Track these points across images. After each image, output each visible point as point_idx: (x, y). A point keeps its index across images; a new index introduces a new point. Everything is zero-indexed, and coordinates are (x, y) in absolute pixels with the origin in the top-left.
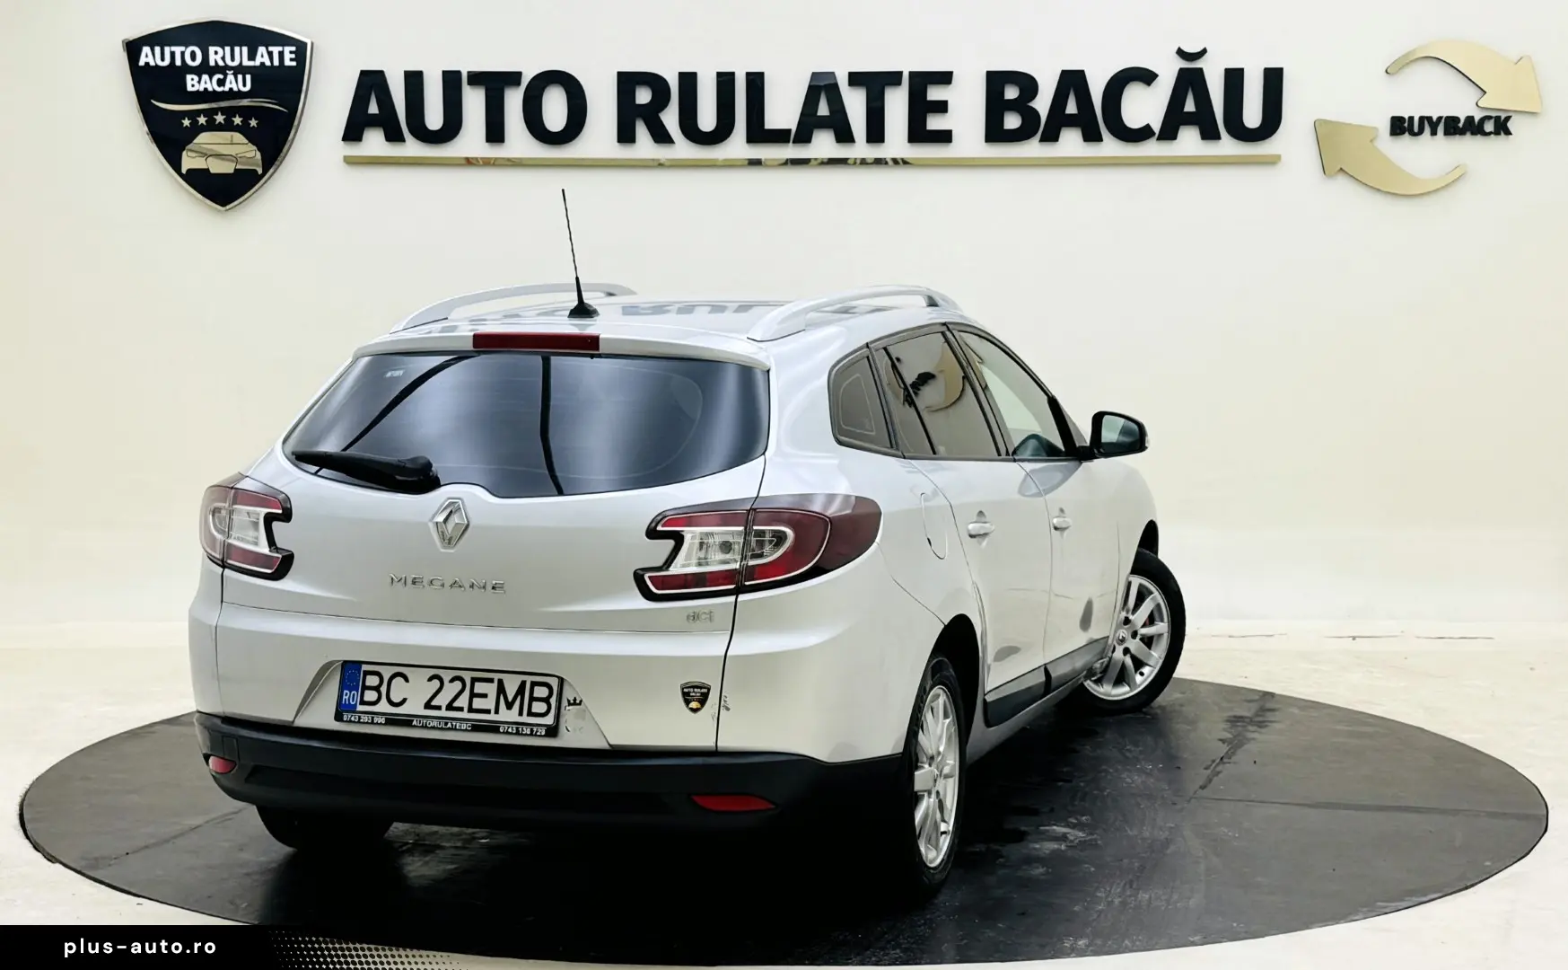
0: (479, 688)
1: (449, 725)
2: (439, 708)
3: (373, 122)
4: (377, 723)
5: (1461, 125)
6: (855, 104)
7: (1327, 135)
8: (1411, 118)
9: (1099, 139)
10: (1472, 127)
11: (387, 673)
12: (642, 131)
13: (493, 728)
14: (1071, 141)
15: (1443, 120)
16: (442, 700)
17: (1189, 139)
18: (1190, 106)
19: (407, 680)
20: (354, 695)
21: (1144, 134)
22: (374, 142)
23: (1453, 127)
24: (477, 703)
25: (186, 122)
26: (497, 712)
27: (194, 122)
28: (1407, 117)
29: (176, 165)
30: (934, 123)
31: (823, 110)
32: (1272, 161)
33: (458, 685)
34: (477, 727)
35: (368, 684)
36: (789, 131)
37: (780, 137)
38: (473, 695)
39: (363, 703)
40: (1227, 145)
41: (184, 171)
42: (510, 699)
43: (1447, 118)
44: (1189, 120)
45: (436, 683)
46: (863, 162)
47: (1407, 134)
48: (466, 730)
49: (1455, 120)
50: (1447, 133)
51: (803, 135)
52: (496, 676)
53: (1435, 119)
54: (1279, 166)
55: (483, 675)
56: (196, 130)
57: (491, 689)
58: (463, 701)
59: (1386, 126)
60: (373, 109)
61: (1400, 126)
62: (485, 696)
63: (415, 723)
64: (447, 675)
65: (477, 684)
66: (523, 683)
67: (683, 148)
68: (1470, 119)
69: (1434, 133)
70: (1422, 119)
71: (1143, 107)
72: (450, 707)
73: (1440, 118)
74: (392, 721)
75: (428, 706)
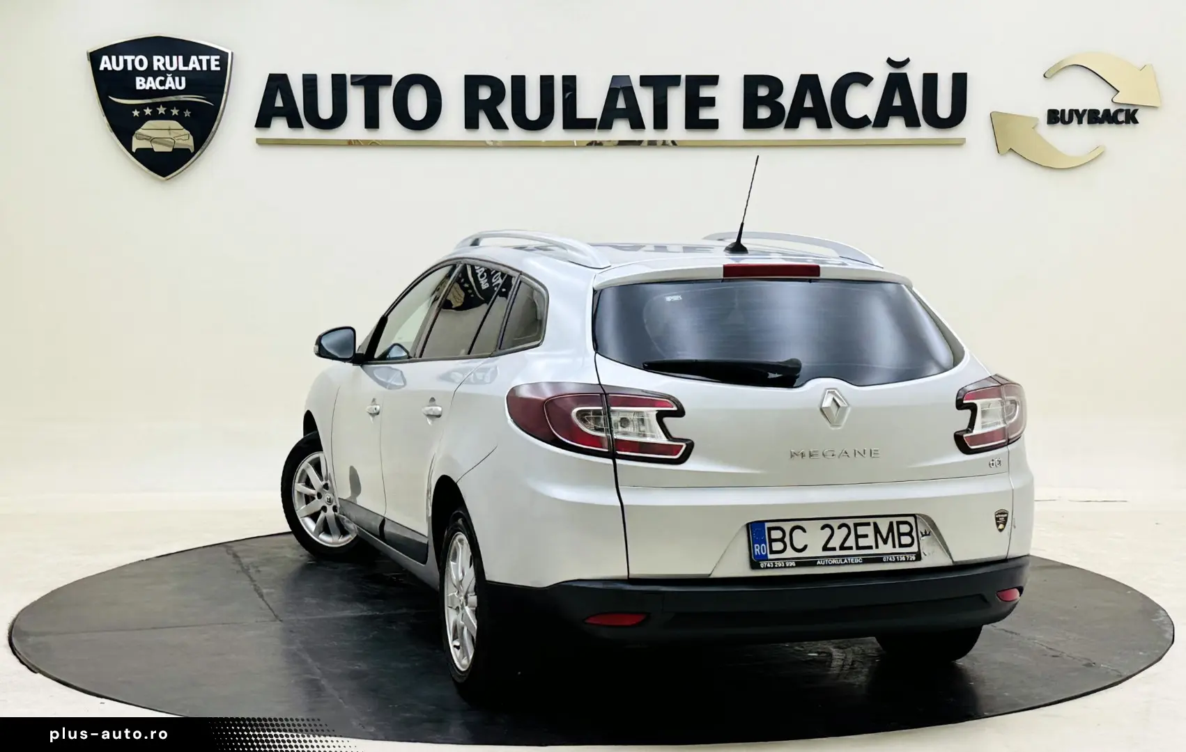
0: (861, 530)
1: (846, 561)
2: (834, 549)
3: (279, 113)
4: (789, 567)
5: (1100, 116)
6: (645, 99)
7: (999, 123)
8: (1063, 111)
9: (829, 126)
10: (1109, 118)
11: (787, 527)
12: (483, 119)
13: (878, 559)
14: (808, 128)
15: (1087, 112)
16: (835, 543)
17: (897, 127)
18: (897, 102)
19: (804, 531)
20: (763, 547)
21: (862, 123)
22: (280, 127)
23: (1094, 117)
24: (862, 542)
25: (136, 113)
26: (877, 547)
27: (142, 113)
28: (1060, 111)
29: (128, 146)
30: (705, 114)
31: (621, 104)
32: (959, 143)
33: (845, 530)
34: (867, 560)
35: (773, 537)
36: (595, 119)
37: (588, 124)
38: (857, 537)
39: (772, 552)
40: (925, 131)
41: (134, 150)
42: (885, 536)
43: (1090, 110)
44: (897, 112)
45: (828, 531)
46: (652, 143)
47: (1060, 122)
48: (859, 563)
49: (1096, 112)
50: (1090, 122)
51: (606, 123)
52: (871, 520)
53: (1081, 112)
54: (964, 146)
55: (862, 521)
56: (143, 119)
57: (869, 530)
58: (851, 542)
59: (1044, 117)
60: (279, 103)
61: (1055, 117)
62: (866, 536)
63: (819, 563)
64: (835, 524)
65: (858, 528)
66: (891, 524)
67: (514, 133)
68: (1107, 111)
69: (1080, 122)
70: (1071, 111)
71: (862, 102)
72: (842, 548)
73: (1085, 111)
74: (800, 563)
75: (825, 548)
